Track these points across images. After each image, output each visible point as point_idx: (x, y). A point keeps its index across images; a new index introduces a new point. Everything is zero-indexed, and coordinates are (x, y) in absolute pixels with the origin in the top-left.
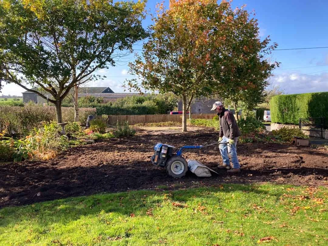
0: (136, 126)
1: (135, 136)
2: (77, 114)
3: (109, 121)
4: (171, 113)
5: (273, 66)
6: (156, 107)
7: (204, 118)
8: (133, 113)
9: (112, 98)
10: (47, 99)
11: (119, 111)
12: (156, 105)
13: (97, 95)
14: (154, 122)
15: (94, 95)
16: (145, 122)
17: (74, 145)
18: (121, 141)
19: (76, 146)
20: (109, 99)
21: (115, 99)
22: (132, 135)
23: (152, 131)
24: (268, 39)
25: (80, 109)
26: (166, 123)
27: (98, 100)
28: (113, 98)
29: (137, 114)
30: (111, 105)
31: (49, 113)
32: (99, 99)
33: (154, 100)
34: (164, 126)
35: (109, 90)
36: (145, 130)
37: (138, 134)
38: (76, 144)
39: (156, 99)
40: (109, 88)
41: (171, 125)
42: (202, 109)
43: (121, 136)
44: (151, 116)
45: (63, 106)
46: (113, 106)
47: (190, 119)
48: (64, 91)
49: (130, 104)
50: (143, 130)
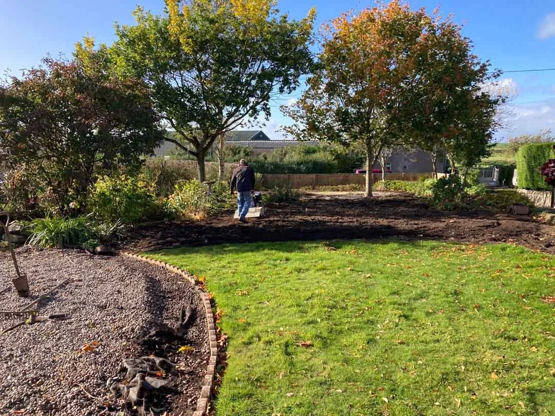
0: (302, 190)
1: (299, 201)
2: (222, 172)
3: (263, 182)
4: (357, 172)
5: (496, 102)
6: (336, 162)
7: (408, 179)
8: (298, 171)
9: (266, 148)
10: (188, 150)
11: (278, 168)
12: (334, 160)
13: (244, 144)
14: (328, 185)
15: (239, 143)
16: (315, 185)
17: (224, 208)
18: (280, 205)
19: (226, 209)
20: (262, 150)
21: (272, 150)
22: (295, 200)
23: (323, 196)
24: (487, 64)
25: (226, 164)
26: (347, 186)
27: (245, 151)
28: (268, 148)
29: (304, 173)
30: (266, 158)
31: (186, 170)
32: (248, 150)
33: (331, 151)
34: (343, 190)
35: (261, 136)
36: (314, 195)
37: (303, 199)
38: (226, 206)
39: (334, 150)
40: (261, 133)
41: (355, 189)
42: (409, 166)
43: (280, 200)
44: (324, 176)
45: (206, 161)
46: (269, 159)
47: (383, 180)
48: (208, 141)
49: (294, 157)
50: (311, 195)
